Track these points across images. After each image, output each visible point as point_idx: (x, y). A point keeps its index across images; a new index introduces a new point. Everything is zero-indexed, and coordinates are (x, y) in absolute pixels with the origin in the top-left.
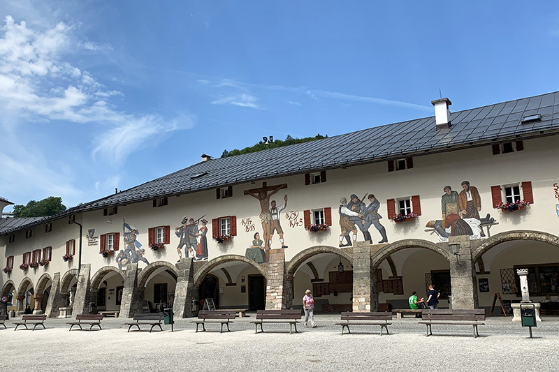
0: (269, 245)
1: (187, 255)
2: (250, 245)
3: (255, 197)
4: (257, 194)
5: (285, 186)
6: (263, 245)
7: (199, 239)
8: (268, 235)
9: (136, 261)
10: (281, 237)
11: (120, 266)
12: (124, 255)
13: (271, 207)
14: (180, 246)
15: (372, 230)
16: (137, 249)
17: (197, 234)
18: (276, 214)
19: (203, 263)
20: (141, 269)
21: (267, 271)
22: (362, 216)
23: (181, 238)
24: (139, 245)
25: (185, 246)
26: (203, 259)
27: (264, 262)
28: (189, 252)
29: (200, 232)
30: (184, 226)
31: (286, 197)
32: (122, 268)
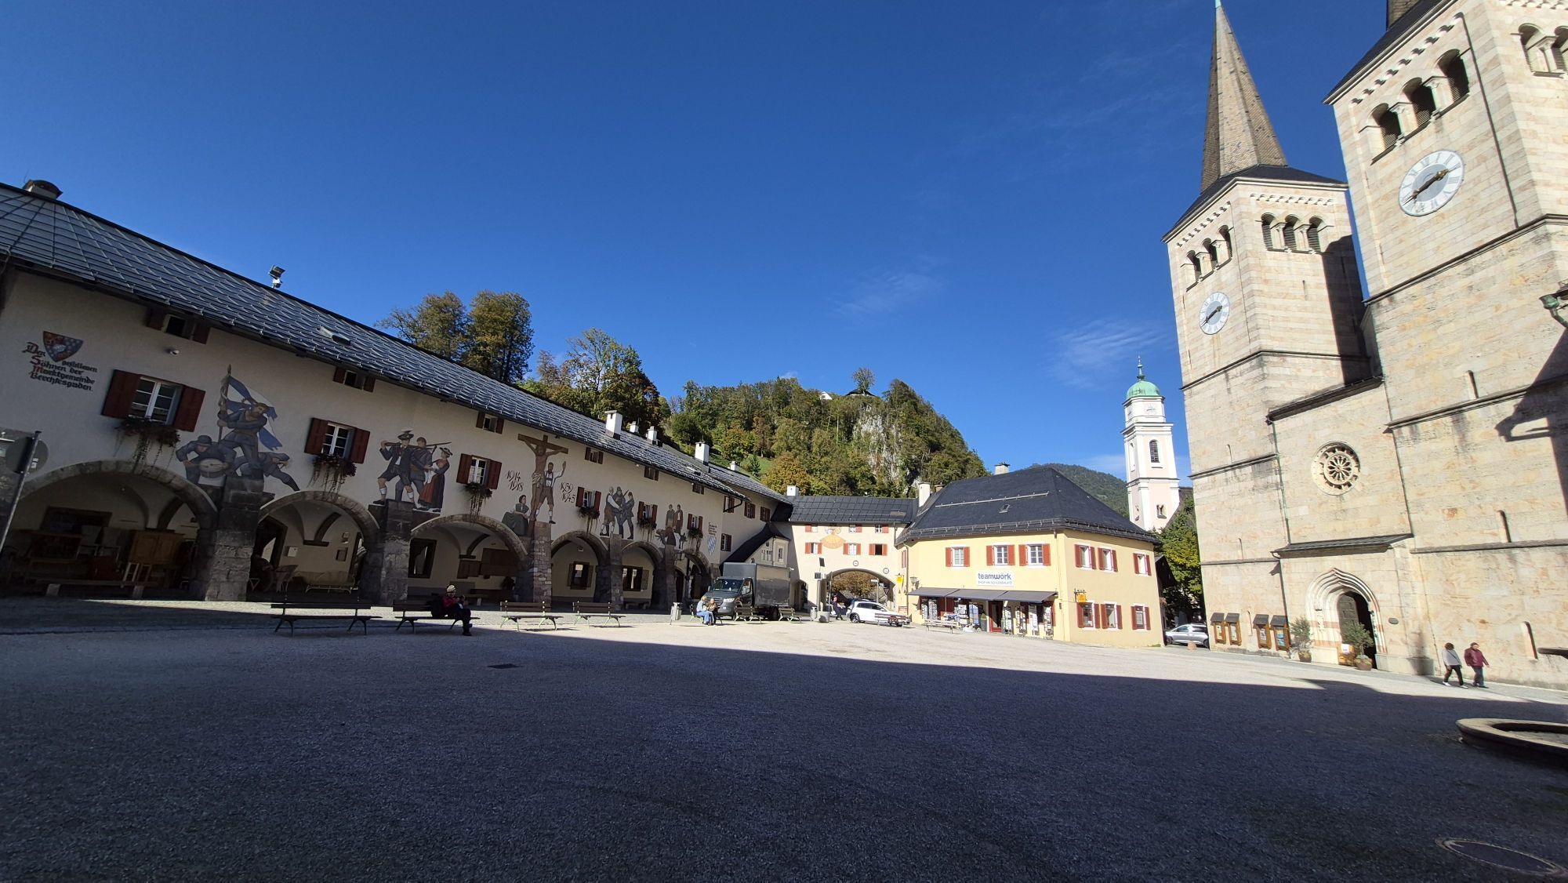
0: (535, 515)
1: (399, 493)
2: (512, 509)
3: (532, 448)
4: (534, 446)
5: (566, 451)
6: (528, 514)
7: (429, 477)
8: (537, 502)
9: (258, 474)
10: (551, 510)
11: (194, 472)
12: (207, 448)
13: (547, 469)
14: (388, 476)
15: (626, 525)
16: (262, 448)
17: (427, 467)
18: (551, 480)
19: (429, 516)
20: (271, 496)
21: (531, 548)
22: (621, 510)
23: (392, 463)
24: (272, 442)
25: (397, 479)
26: (431, 511)
27: (525, 535)
28: (405, 491)
29: (435, 466)
30: (404, 444)
31: (564, 464)
32: (203, 480)
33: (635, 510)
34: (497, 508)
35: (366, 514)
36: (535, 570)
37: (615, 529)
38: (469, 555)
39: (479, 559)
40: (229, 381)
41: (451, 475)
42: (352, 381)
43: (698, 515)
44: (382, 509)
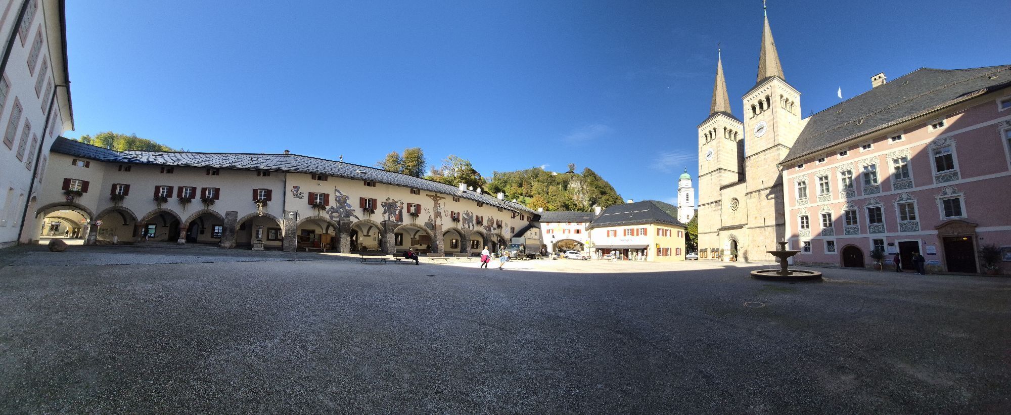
0: (435, 222)
1: (389, 218)
2: (427, 221)
4: (433, 198)
5: (444, 198)
6: (433, 222)
7: (397, 212)
8: (436, 217)
9: (348, 216)
10: (441, 220)
11: (331, 217)
12: (334, 210)
13: (438, 205)
14: (385, 213)
15: (471, 225)
16: (347, 208)
17: (396, 209)
18: (440, 209)
19: (400, 225)
20: (352, 222)
21: (435, 234)
22: (468, 219)
23: (385, 208)
24: (349, 206)
25: (387, 214)
26: (399, 223)
27: (433, 229)
28: (390, 217)
29: (399, 208)
30: (388, 202)
31: (444, 203)
32: (334, 219)
33: (474, 219)
34: (421, 221)
35: (380, 226)
36: (438, 242)
37: (466, 226)
38: (414, 238)
39: (418, 239)
40: (336, 190)
41: (405, 211)
42: (369, 185)
43: (500, 220)
44: (384, 224)
